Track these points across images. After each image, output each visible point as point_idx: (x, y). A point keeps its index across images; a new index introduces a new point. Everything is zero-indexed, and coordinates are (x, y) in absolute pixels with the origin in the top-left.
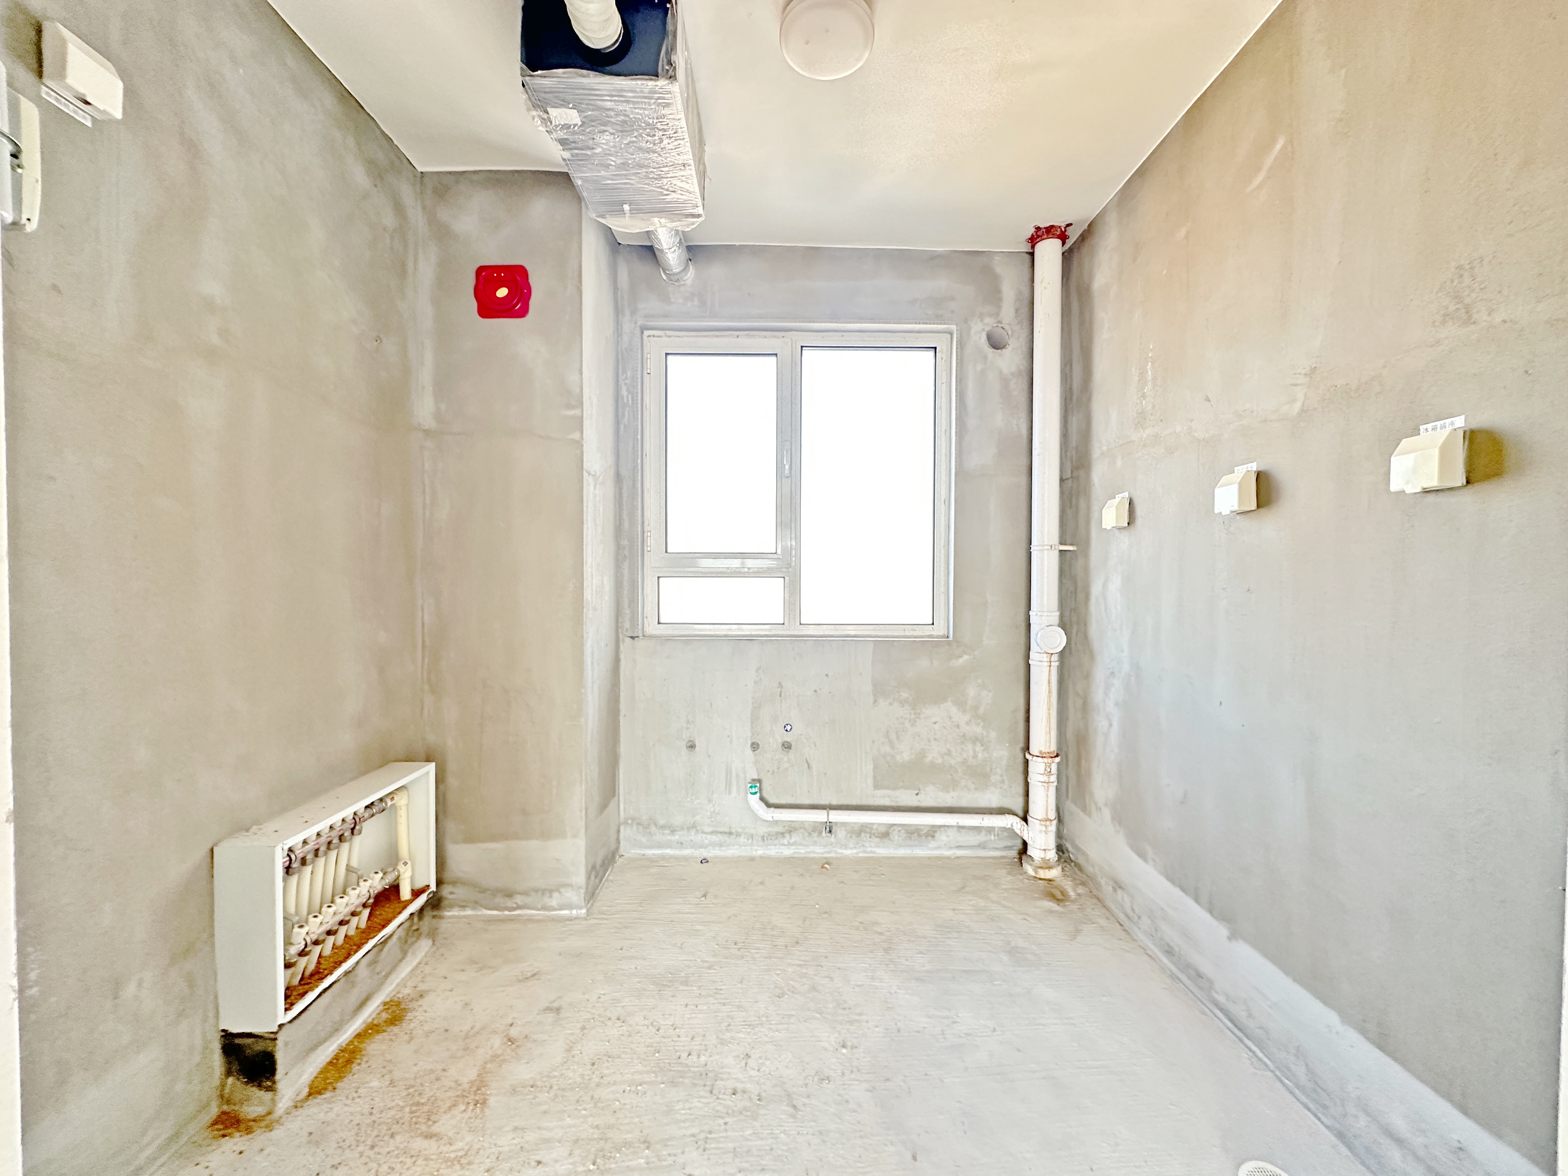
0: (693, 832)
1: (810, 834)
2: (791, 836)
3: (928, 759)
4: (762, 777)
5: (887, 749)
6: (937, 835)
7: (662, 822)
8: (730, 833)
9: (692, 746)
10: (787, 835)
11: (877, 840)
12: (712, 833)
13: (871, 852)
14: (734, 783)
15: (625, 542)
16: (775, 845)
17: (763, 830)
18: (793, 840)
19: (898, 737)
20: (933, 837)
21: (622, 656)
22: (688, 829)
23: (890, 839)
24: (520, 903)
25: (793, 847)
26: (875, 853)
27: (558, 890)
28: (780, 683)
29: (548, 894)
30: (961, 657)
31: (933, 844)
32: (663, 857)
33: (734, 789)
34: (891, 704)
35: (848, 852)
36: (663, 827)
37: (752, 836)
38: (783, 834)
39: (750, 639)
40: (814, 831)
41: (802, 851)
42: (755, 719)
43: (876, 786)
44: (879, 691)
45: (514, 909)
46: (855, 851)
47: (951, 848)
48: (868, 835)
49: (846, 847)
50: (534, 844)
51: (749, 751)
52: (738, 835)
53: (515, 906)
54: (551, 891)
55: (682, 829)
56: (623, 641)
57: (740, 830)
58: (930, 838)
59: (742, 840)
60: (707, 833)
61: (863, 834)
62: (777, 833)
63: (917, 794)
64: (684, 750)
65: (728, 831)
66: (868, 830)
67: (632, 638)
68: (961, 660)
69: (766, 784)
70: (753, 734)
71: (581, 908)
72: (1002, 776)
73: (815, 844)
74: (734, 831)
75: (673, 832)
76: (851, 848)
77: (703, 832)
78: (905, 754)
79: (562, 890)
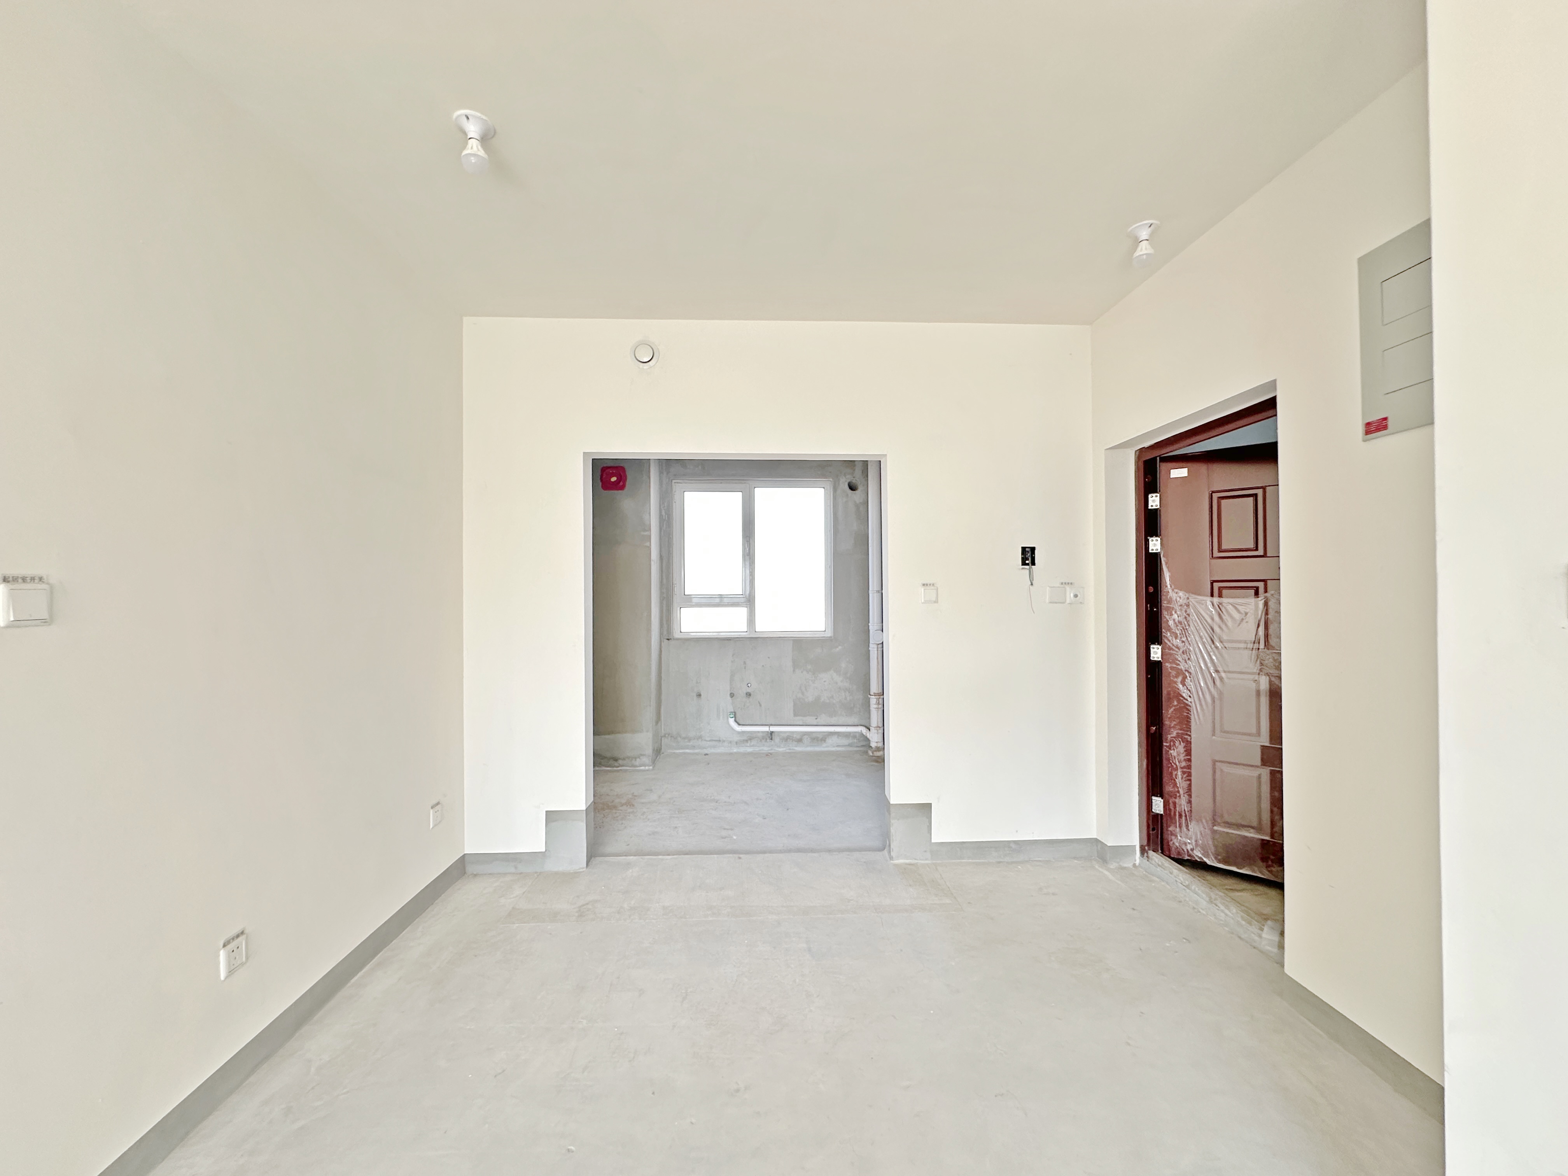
0: (700, 740)
1: (761, 741)
2: (751, 742)
3: (822, 699)
4: (736, 711)
5: (800, 695)
6: (827, 740)
7: (684, 736)
8: (720, 741)
9: (699, 695)
10: (749, 742)
11: (796, 743)
12: (710, 741)
13: (793, 749)
14: (721, 714)
15: (664, 591)
16: (743, 747)
17: (736, 738)
18: (752, 744)
19: (806, 690)
20: (825, 741)
21: (663, 650)
22: (698, 739)
23: (802, 742)
24: (621, 764)
25: (752, 748)
26: (794, 750)
27: (639, 757)
28: (745, 662)
29: (634, 759)
30: (838, 647)
31: (824, 745)
32: (684, 753)
33: (721, 717)
34: (802, 672)
35: (781, 750)
36: (684, 738)
37: (731, 742)
38: (747, 741)
39: (729, 639)
40: (763, 739)
41: (757, 749)
42: (732, 680)
43: (795, 715)
44: (796, 665)
45: (618, 767)
46: (784, 749)
47: (834, 747)
48: (791, 740)
49: (779, 747)
50: (628, 735)
51: (729, 698)
52: (724, 741)
53: (618, 765)
54: (636, 758)
55: (694, 739)
56: (663, 642)
57: (724, 739)
58: (823, 742)
59: (726, 744)
60: (707, 741)
61: (788, 740)
62: (744, 740)
63: (816, 719)
64: (695, 697)
65: (718, 739)
66: (791, 738)
67: (668, 639)
68: (838, 649)
69: (738, 715)
70: (731, 688)
71: (650, 766)
72: (859, 708)
73: (764, 745)
74: (721, 739)
75: (690, 740)
76: (782, 748)
77: (705, 740)
78: (810, 697)
79: (641, 757)
